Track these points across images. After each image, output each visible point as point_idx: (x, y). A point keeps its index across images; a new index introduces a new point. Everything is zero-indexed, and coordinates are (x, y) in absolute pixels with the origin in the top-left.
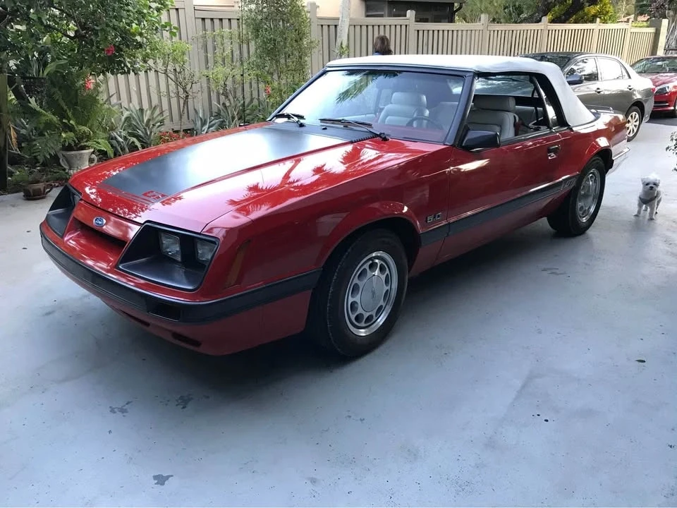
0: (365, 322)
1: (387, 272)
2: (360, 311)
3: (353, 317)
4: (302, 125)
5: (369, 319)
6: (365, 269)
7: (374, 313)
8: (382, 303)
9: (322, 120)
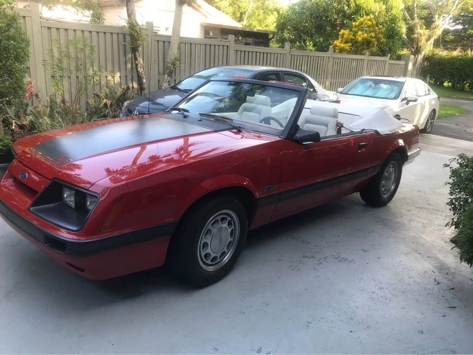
0: (211, 261)
1: (233, 227)
2: (209, 250)
3: (203, 255)
4: (185, 117)
5: (214, 259)
6: (217, 220)
7: (218, 255)
8: (225, 250)
9: (201, 115)
